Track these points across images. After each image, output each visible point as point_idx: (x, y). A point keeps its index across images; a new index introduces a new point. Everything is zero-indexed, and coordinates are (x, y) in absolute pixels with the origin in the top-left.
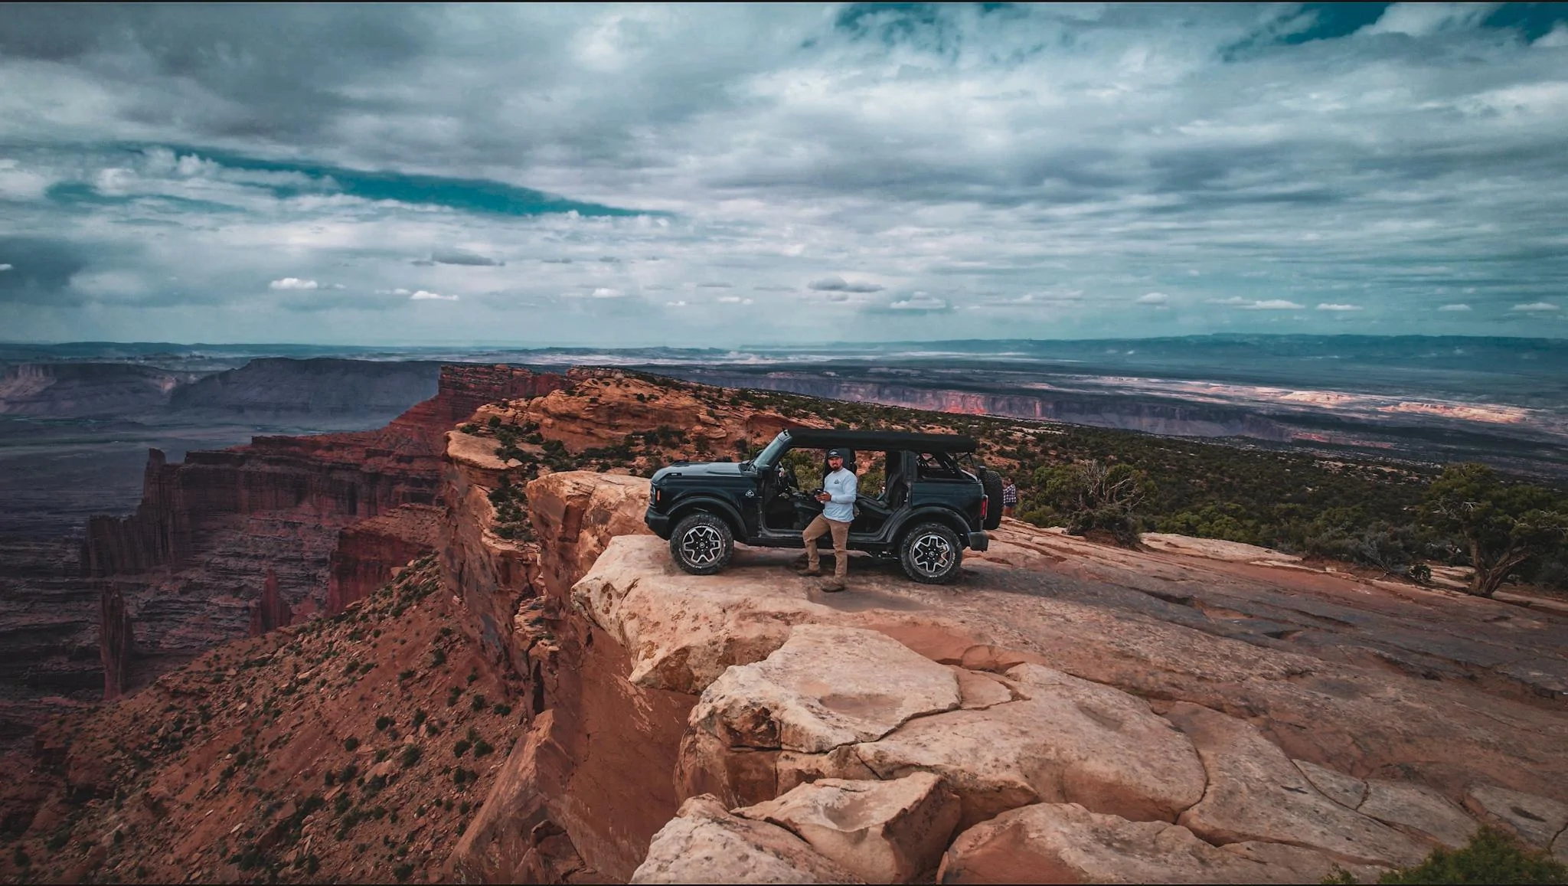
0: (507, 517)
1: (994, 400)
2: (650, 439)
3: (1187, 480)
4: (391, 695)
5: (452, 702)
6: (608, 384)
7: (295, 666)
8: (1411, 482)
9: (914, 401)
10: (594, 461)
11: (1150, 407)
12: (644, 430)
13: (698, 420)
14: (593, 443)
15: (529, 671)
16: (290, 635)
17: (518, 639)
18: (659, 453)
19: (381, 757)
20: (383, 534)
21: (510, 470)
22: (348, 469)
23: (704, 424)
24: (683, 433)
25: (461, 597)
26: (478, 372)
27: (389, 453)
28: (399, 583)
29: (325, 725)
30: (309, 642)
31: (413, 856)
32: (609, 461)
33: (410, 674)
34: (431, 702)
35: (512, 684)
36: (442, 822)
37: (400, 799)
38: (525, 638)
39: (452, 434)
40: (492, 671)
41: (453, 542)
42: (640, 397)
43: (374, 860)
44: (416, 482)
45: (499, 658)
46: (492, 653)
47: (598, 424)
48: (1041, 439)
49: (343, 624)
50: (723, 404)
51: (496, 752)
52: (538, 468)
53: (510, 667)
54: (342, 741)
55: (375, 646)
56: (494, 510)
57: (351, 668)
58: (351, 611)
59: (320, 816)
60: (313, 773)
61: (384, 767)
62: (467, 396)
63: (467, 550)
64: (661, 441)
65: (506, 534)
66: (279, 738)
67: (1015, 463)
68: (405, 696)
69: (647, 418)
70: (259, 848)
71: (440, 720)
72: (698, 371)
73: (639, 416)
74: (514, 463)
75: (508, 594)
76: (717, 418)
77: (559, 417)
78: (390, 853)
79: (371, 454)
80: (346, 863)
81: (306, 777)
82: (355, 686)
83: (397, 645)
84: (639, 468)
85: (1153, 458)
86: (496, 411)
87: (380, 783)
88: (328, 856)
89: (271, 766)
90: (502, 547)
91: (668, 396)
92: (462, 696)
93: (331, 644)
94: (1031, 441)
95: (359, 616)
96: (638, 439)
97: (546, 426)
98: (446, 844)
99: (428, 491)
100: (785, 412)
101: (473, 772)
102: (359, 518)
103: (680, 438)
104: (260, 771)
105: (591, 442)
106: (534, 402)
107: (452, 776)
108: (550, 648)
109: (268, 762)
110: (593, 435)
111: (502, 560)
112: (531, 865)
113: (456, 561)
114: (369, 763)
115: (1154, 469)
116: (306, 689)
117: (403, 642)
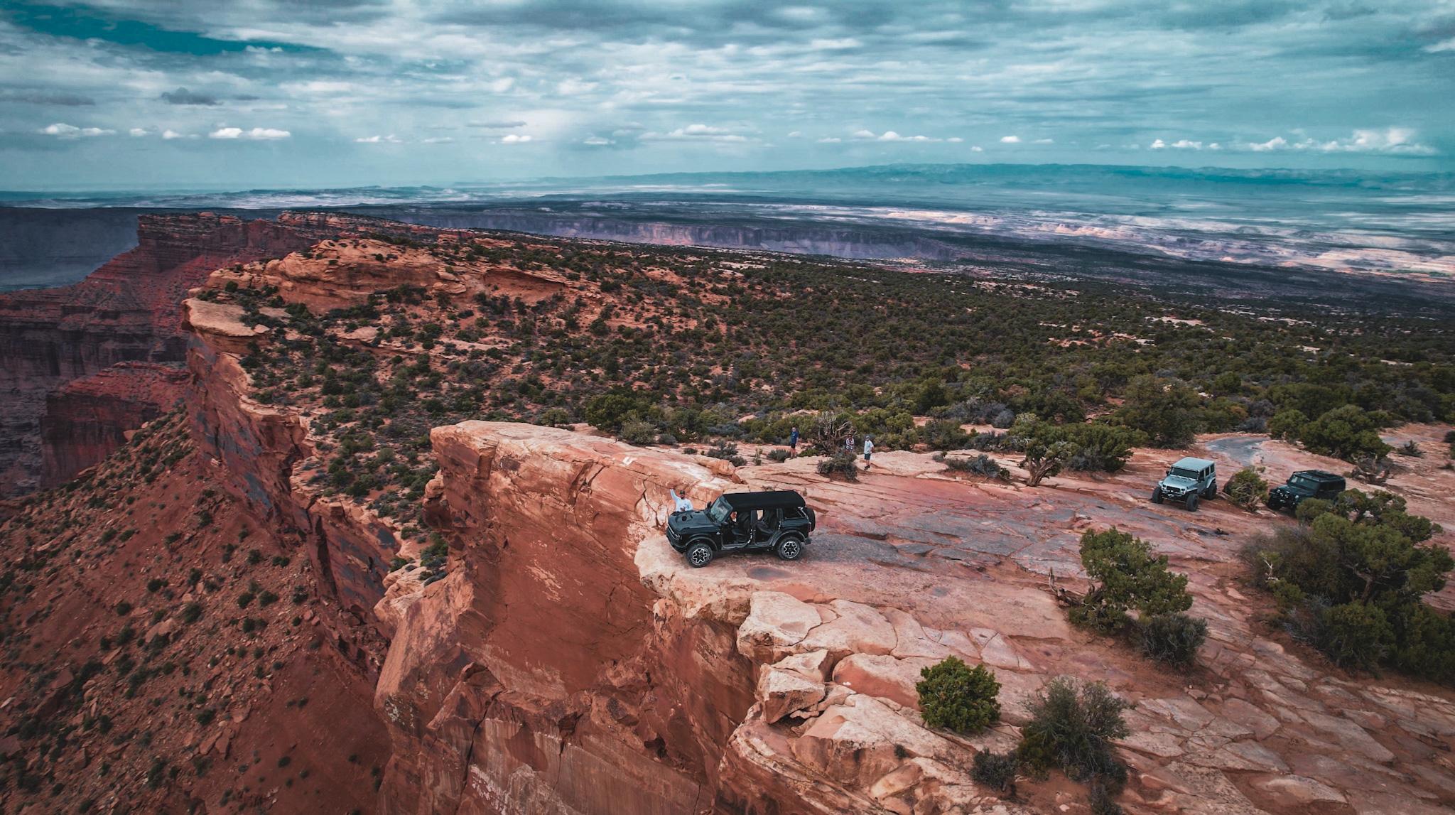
0: (263, 382)
1: (701, 231)
2: (393, 297)
3: (872, 307)
4: (160, 558)
5: (227, 559)
6: (344, 245)
7: (29, 538)
8: (1047, 297)
9: (626, 233)
10: (339, 322)
11: (838, 233)
12: (385, 289)
13: (438, 277)
14: (335, 304)
15: (311, 527)
16: (14, 508)
17: (298, 499)
18: (404, 311)
19: (160, 617)
20: (99, 394)
21: (258, 336)
22: (42, 329)
23: (444, 280)
24: (424, 290)
25: (220, 458)
26: (181, 221)
27: (90, 310)
28: (136, 446)
29: (90, 594)
30: (40, 513)
31: (213, 702)
32: (355, 321)
33: (178, 537)
34: (204, 560)
35: (287, 537)
36: (238, 668)
37: (189, 654)
38: (304, 497)
39: (191, 302)
40: (262, 525)
41: (205, 408)
42: (379, 257)
43: (173, 710)
44: (126, 338)
45: (270, 514)
46: (261, 511)
47: (339, 285)
48: (748, 274)
49: (78, 491)
50: (460, 260)
51: (282, 600)
52: (285, 332)
53: (283, 521)
54: (112, 607)
55: (131, 513)
56: (248, 376)
57: (109, 536)
58: (83, 479)
59: (101, 680)
60: (84, 641)
61: (165, 626)
62: (173, 246)
63: (220, 414)
64: (404, 299)
65: (265, 400)
66: (38, 612)
67: (727, 298)
68: (175, 557)
69: (387, 277)
70: (38, 717)
71: (216, 576)
72: (413, 210)
73: (380, 276)
74: (261, 329)
75: (274, 455)
76: (455, 274)
77: (299, 280)
78: (188, 703)
79: (67, 311)
80: (142, 718)
81: (77, 645)
82: (117, 554)
83: (156, 510)
84: (385, 326)
85: (843, 288)
86: (231, 276)
87: (163, 641)
88: (120, 714)
89: (34, 640)
90: (263, 412)
91: (406, 255)
92: (236, 552)
93: (68, 513)
94: (740, 278)
95: (95, 482)
96: (381, 298)
97: (286, 288)
98: (246, 686)
99: (141, 346)
100: (519, 266)
101: (261, 620)
102: (65, 378)
103: (422, 295)
104: (22, 646)
105: (334, 303)
106: (270, 264)
107: (240, 625)
108: (331, 505)
109: (29, 637)
110: (335, 296)
111: (265, 424)
112: (463, 693)
113: (210, 426)
114: (146, 624)
115: (843, 299)
116: (58, 562)
117: (163, 507)
